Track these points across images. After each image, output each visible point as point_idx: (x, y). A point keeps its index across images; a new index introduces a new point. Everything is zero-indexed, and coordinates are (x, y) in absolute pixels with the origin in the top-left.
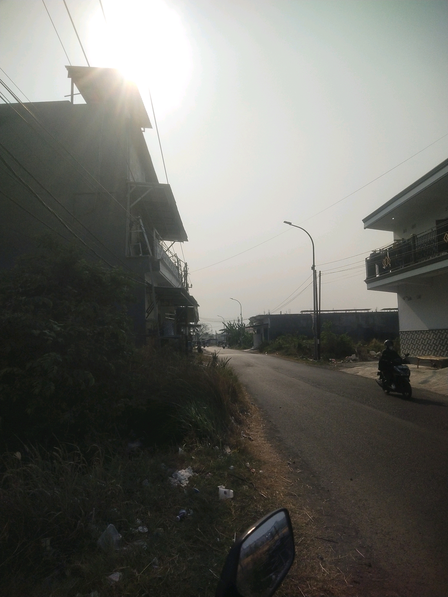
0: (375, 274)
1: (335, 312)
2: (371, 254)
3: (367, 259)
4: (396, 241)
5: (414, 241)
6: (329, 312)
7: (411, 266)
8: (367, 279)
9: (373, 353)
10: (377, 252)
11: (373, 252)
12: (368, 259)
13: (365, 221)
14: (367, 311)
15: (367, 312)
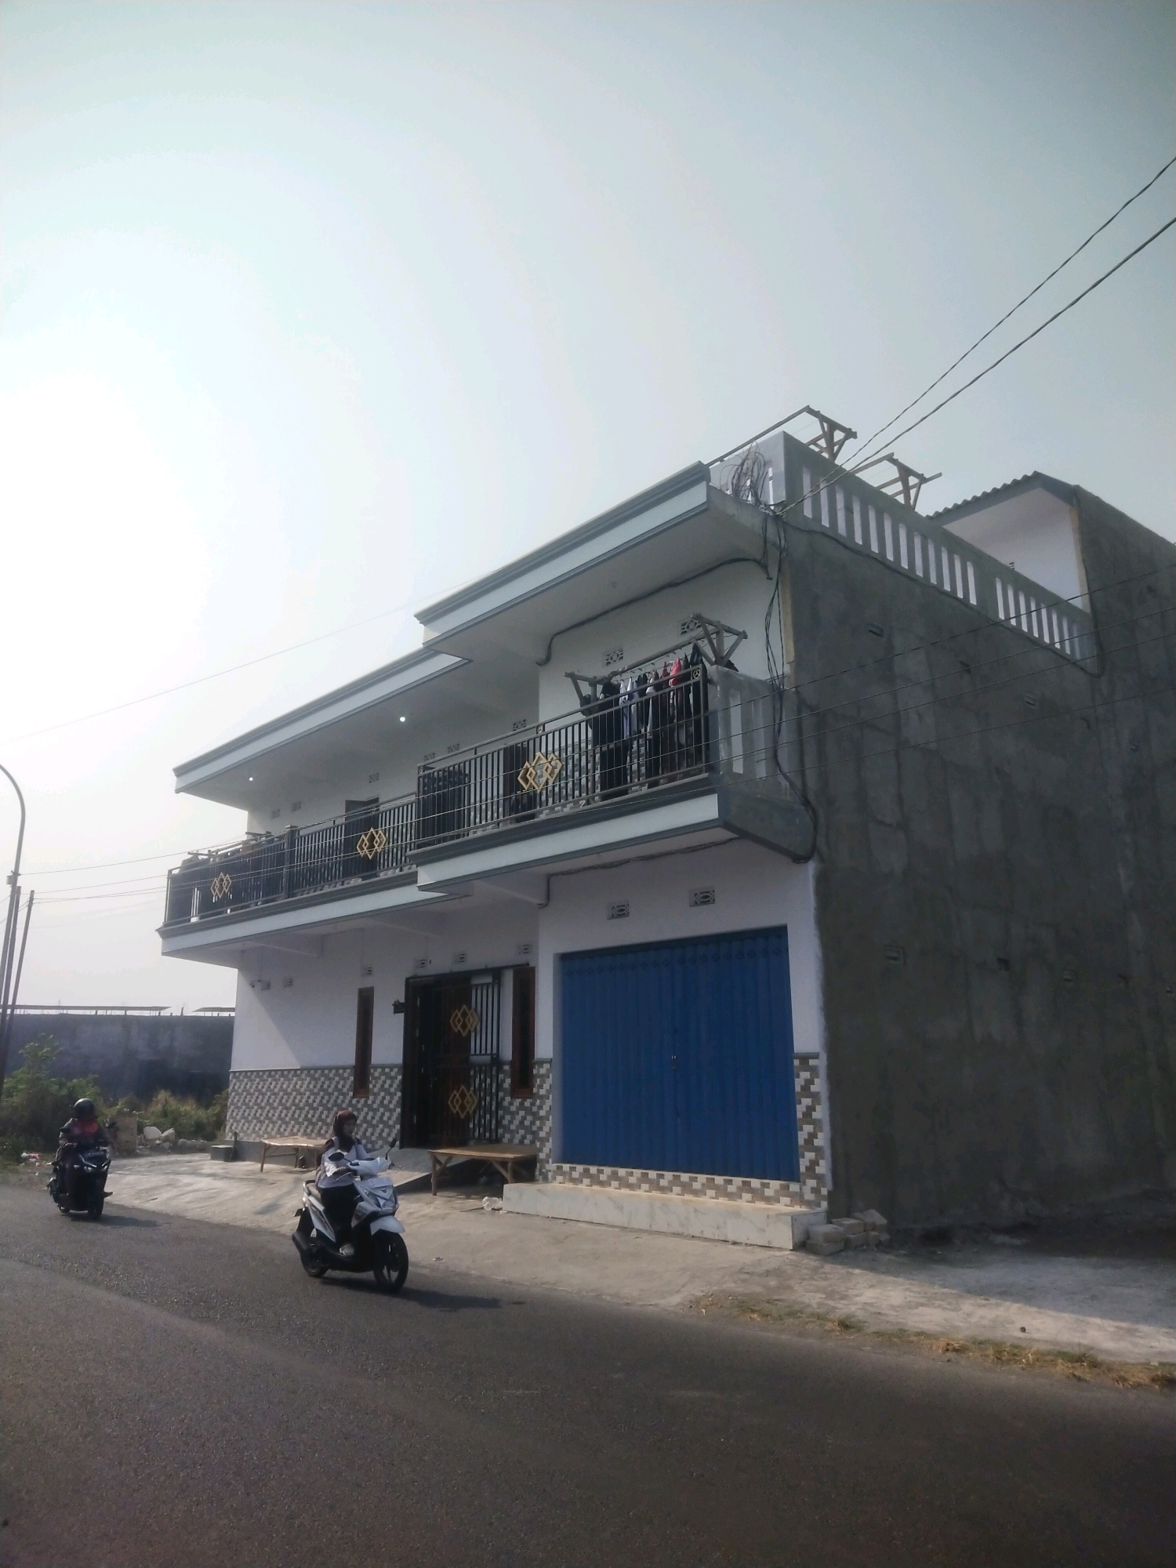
0: (187, 913)
1: (65, 1012)
2: (184, 862)
3: (173, 872)
4: (250, 837)
5: (292, 844)
6: (46, 1012)
7: (279, 902)
8: (166, 925)
9: (152, 1132)
10: (200, 857)
11: (190, 856)
12: (176, 872)
13: (181, 771)
14: (158, 1012)
15: (157, 1014)
